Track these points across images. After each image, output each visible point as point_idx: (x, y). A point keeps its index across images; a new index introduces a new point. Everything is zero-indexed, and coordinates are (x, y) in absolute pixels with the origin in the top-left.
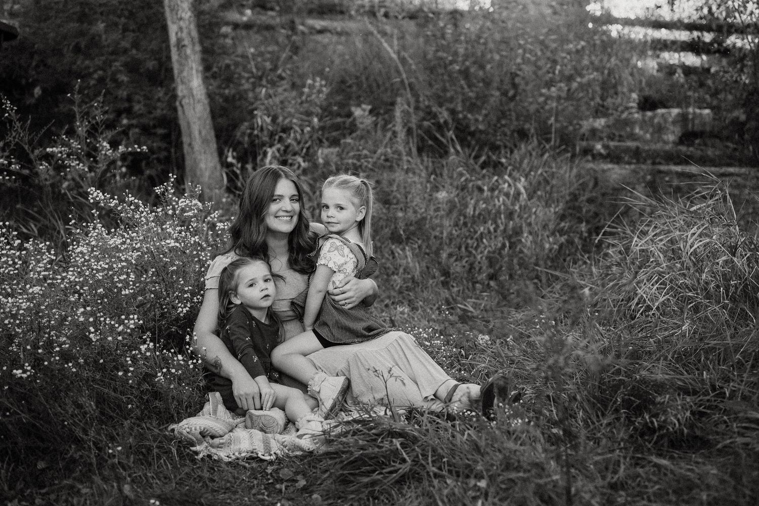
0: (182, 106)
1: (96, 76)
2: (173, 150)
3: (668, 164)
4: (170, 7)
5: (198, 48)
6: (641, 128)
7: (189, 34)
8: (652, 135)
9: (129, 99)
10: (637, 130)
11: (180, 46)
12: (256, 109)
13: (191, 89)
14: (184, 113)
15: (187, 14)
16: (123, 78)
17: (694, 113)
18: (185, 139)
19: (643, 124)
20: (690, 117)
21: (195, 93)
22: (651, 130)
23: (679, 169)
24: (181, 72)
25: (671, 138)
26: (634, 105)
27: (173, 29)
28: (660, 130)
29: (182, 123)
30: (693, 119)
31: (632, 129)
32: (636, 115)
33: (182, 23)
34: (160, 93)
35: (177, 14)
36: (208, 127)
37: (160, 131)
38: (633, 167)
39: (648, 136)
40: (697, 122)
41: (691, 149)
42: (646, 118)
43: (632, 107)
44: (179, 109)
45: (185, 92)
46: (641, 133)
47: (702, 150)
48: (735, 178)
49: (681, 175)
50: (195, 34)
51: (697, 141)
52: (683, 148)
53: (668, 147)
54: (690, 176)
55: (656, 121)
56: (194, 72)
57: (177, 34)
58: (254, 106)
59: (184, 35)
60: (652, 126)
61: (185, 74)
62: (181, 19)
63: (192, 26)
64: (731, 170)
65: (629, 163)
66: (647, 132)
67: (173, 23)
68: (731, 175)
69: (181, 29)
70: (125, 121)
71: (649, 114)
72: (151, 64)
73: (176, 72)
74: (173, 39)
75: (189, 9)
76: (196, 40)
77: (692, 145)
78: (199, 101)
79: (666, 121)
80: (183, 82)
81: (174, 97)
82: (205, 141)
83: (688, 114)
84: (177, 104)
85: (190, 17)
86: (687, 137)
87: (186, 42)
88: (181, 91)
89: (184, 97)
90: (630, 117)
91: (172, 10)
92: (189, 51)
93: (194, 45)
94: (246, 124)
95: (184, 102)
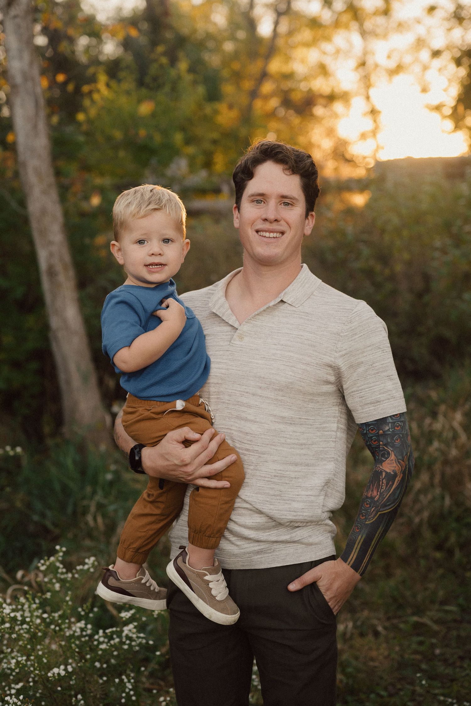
0: (56, 339)
4: (38, 230)
5: (71, 273)
7: (61, 259)
11: (52, 272)
13: (65, 321)
14: (59, 345)
15: (56, 235)
18: (62, 376)
21: (70, 322)
24: (54, 301)
27: (42, 256)
29: (58, 359)
33: (52, 248)
34: (30, 321)
35: (46, 237)
36: (86, 361)
37: (34, 365)
44: (54, 344)
45: (60, 324)
50: (67, 258)
56: (69, 300)
57: (48, 260)
59: (56, 261)
61: (58, 303)
62: (50, 243)
63: (64, 250)
67: (43, 248)
69: (51, 255)
72: (19, 292)
74: (43, 265)
75: (59, 231)
76: (70, 265)
78: (76, 332)
80: (56, 313)
81: (47, 327)
82: (85, 379)
84: (51, 335)
87: (59, 268)
88: (54, 322)
89: (58, 329)
91: (40, 233)
92: (61, 278)
93: (66, 269)
95: (60, 334)
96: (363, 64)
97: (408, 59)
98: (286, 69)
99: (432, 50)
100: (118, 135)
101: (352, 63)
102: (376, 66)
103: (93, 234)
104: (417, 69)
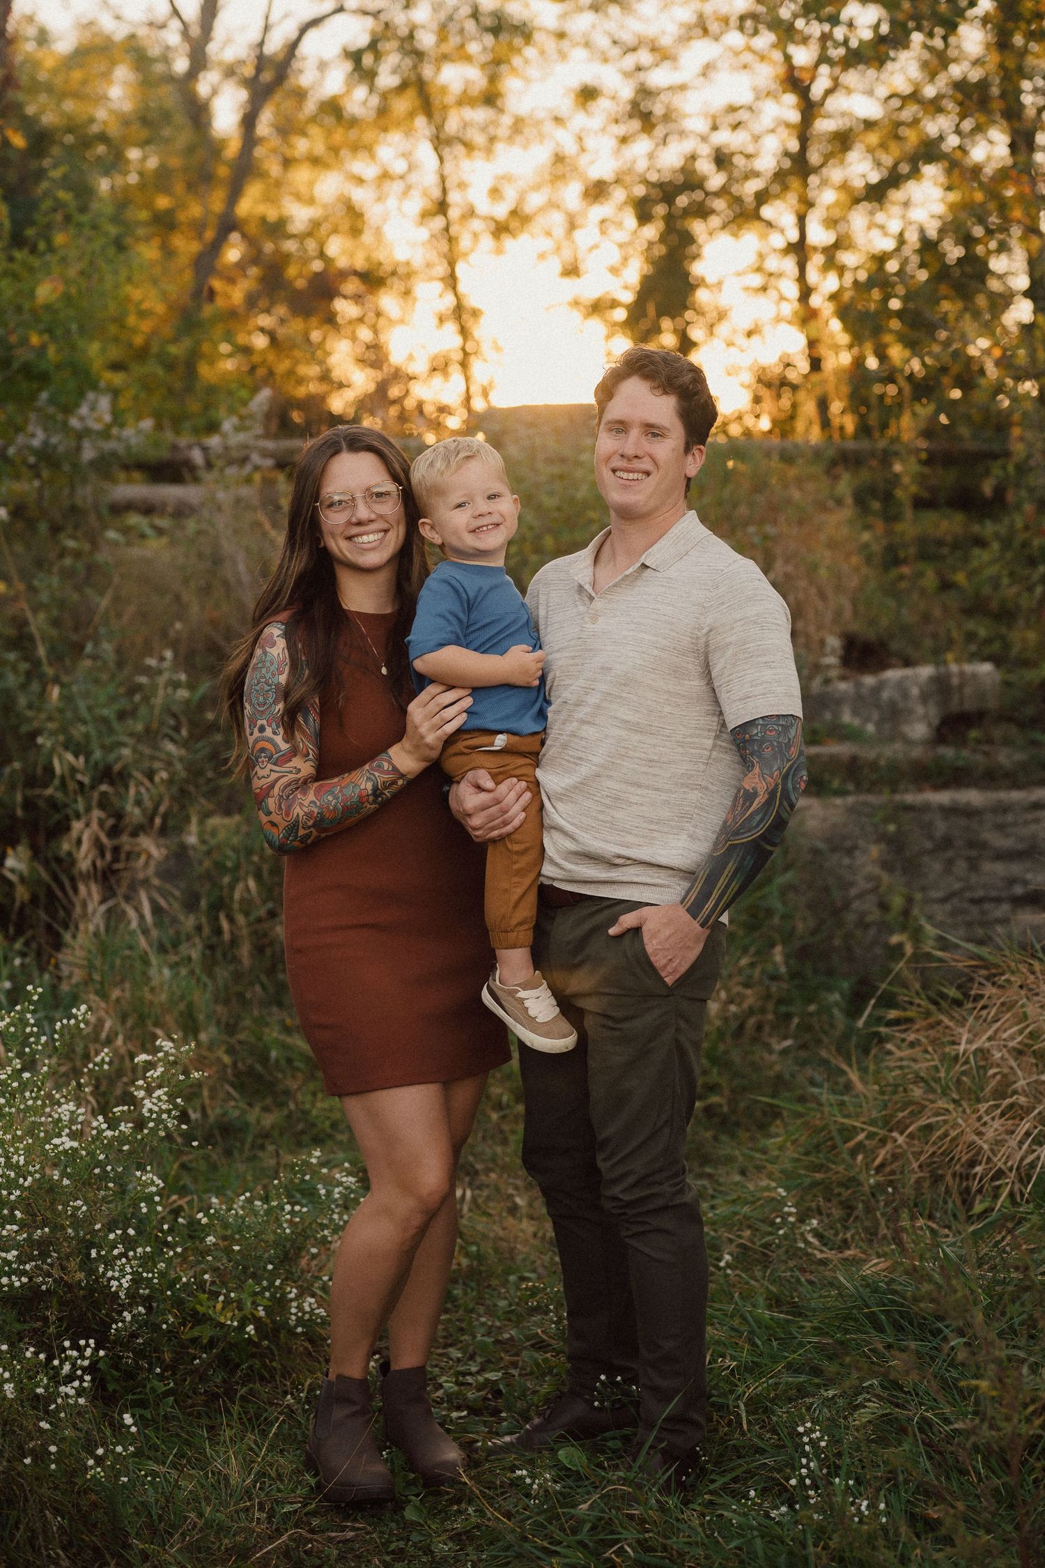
3: (921, 789)
6: (855, 713)
8: (879, 724)
10: (847, 717)
12: (38, 732)
17: (962, 674)
19: (860, 702)
20: (955, 681)
22: (876, 715)
23: (943, 797)
25: (919, 730)
26: (831, 660)
28: (894, 714)
30: (961, 686)
31: (837, 715)
32: (843, 686)
38: (850, 800)
39: (870, 728)
40: (968, 691)
41: (965, 753)
42: (864, 691)
43: (828, 667)
46: (857, 722)
47: (986, 754)
49: (951, 811)
51: (974, 734)
52: (948, 752)
53: (917, 753)
54: (969, 813)
55: (885, 695)
58: (34, 725)
60: (878, 707)
65: (842, 793)
66: (867, 720)
71: (869, 680)
77: (962, 742)
79: (905, 695)
83: (949, 676)
86: (953, 726)
90: (830, 689)
94: (14, 766)
96: (440, 209)
101: (416, 205)
104: (555, 222)
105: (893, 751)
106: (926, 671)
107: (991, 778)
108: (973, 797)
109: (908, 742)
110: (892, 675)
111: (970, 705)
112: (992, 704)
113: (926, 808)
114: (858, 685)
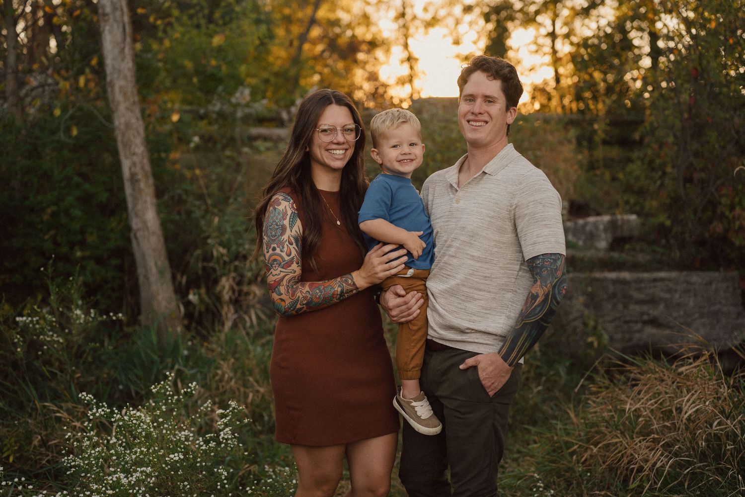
0: (136, 238)
1: (49, 211)
2: (126, 279)
3: (603, 271)
4: (122, 142)
5: (151, 181)
6: (574, 236)
7: (143, 168)
8: (585, 242)
9: (82, 232)
10: (570, 238)
11: (134, 179)
12: (208, 237)
13: (145, 223)
14: (138, 244)
15: (139, 147)
16: (77, 212)
17: (623, 220)
18: (140, 271)
19: (576, 231)
20: (620, 223)
21: (149, 224)
22: (583, 237)
23: (613, 275)
24: (135, 206)
25: (602, 244)
27: (126, 165)
28: (592, 237)
29: (138, 256)
30: (622, 225)
32: (569, 224)
33: (135, 159)
34: (113, 223)
35: (130, 149)
36: (162, 258)
37: (115, 262)
38: (571, 275)
39: (581, 243)
40: (625, 227)
41: (623, 255)
42: (579, 226)
44: (134, 242)
45: (140, 225)
46: (574, 240)
47: (632, 256)
48: (667, 282)
49: (616, 282)
50: (148, 168)
51: (627, 247)
52: (616, 255)
53: (601, 255)
54: (624, 283)
55: (588, 228)
56: (149, 205)
57: (130, 169)
58: (207, 234)
59: (138, 169)
60: (584, 233)
61: (139, 207)
62: (134, 154)
63: (146, 161)
64: (662, 274)
66: (579, 239)
67: (127, 158)
68: (662, 280)
69: (134, 164)
70: (79, 254)
71: (581, 222)
72: (104, 196)
73: (130, 205)
74: (126, 173)
75: (142, 144)
76: (150, 174)
77: (622, 250)
78: (154, 233)
79: (597, 228)
80: (137, 215)
81: (129, 228)
82: (161, 273)
83: (617, 220)
84: (132, 235)
85: (143, 152)
86: (618, 243)
87: (140, 176)
88: (135, 223)
89: (138, 230)
91: (125, 145)
92: (142, 185)
93: (147, 178)
94: (198, 252)
95: (139, 234)
96: (403, 15)
97: (442, 13)
98: (332, 16)
99: (464, 5)
100: (189, 64)
101: (392, 14)
102: (415, 18)
103: (167, 150)
104: (450, 21)
105: (589, 254)
106: (606, 218)
107: (635, 267)
108: (626, 275)
109: (597, 249)
110: (592, 219)
111: (626, 233)
112: (636, 233)
113: (605, 280)
114: (576, 224)
